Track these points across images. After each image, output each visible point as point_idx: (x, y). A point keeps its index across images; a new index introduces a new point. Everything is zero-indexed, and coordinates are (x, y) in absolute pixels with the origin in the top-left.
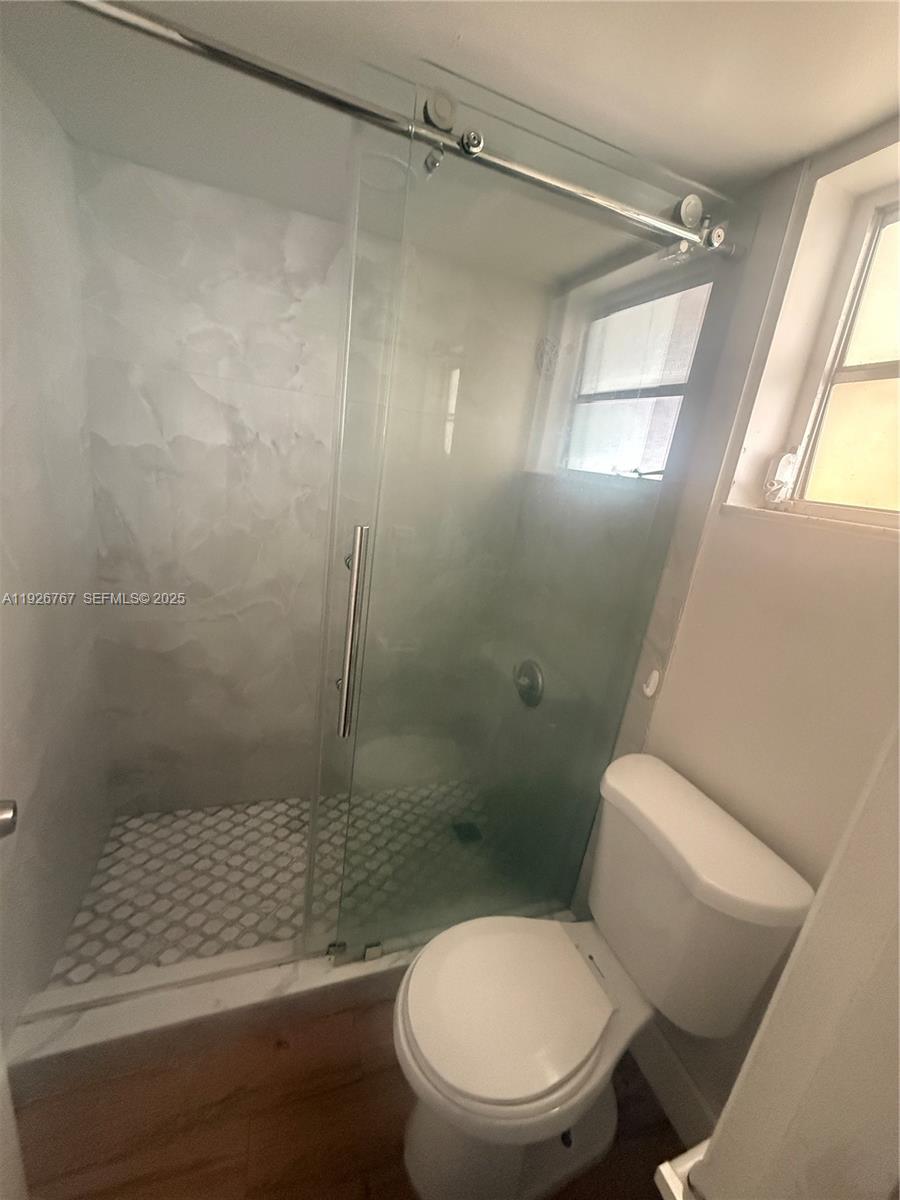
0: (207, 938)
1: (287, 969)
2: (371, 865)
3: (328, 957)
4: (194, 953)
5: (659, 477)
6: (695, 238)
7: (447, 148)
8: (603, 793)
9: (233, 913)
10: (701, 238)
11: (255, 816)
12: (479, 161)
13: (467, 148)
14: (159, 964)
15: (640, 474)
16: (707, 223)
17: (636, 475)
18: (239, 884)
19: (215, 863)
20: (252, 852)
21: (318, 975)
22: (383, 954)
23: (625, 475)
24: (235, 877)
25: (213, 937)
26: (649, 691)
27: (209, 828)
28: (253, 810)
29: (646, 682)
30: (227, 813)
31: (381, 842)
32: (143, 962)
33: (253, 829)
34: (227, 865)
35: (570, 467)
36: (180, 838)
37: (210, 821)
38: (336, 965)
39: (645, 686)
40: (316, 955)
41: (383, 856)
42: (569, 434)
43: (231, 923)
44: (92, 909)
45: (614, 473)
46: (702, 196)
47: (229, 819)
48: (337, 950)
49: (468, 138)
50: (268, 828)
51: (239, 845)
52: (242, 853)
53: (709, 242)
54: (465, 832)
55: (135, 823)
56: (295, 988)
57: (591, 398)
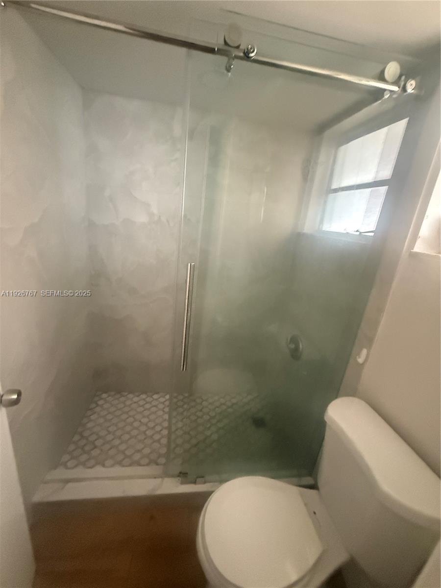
0: (126, 457)
1: (159, 480)
2: (208, 433)
3: (179, 478)
4: (120, 463)
5: (372, 234)
6: (395, 88)
7: (237, 57)
8: (326, 418)
9: (140, 446)
10: (399, 88)
11: (156, 400)
12: (256, 61)
13: (247, 54)
14: (104, 466)
15: (361, 233)
16: (403, 78)
17: (358, 233)
18: (144, 432)
19: (135, 420)
20: (152, 417)
21: (172, 487)
22: (205, 482)
23: (352, 233)
24: (143, 428)
25: (130, 457)
26: (360, 360)
27: (135, 403)
28: (155, 397)
29: (359, 354)
30: (144, 396)
31: (214, 421)
32: (97, 463)
33: (155, 406)
34: (140, 421)
35: (324, 229)
36: (122, 406)
37: (136, 399)
38: (182, 483)
39: (357, 357)
40: (173, 476)
41: (214, 429)
42: (324, 212)
43: (138, 451)
44: (81, 434)
45: (345, 232)
46: (399, 62)
47: (144, 399)
48: (183, 476)
49: (248, 49)
50: (161, 406)
51: (146, 413)
52: (148, 417)
53: (404, 89)
54: (259, 423)
55: (104, 396)
56: (159, 492)
57: (336, 191)
